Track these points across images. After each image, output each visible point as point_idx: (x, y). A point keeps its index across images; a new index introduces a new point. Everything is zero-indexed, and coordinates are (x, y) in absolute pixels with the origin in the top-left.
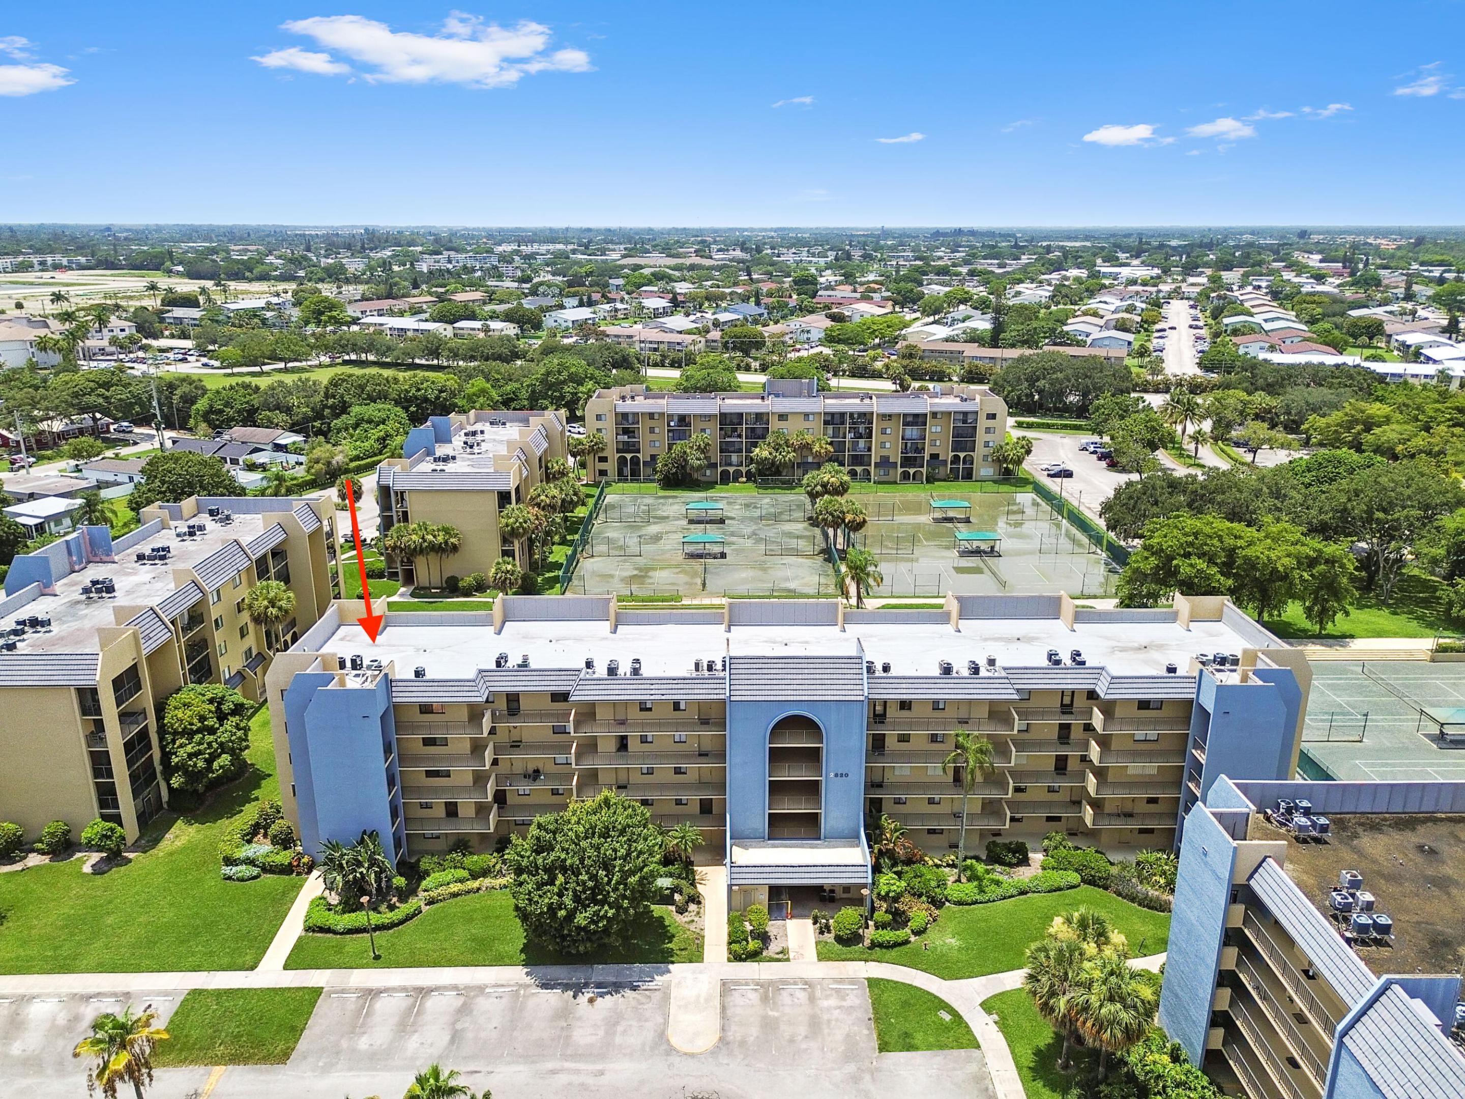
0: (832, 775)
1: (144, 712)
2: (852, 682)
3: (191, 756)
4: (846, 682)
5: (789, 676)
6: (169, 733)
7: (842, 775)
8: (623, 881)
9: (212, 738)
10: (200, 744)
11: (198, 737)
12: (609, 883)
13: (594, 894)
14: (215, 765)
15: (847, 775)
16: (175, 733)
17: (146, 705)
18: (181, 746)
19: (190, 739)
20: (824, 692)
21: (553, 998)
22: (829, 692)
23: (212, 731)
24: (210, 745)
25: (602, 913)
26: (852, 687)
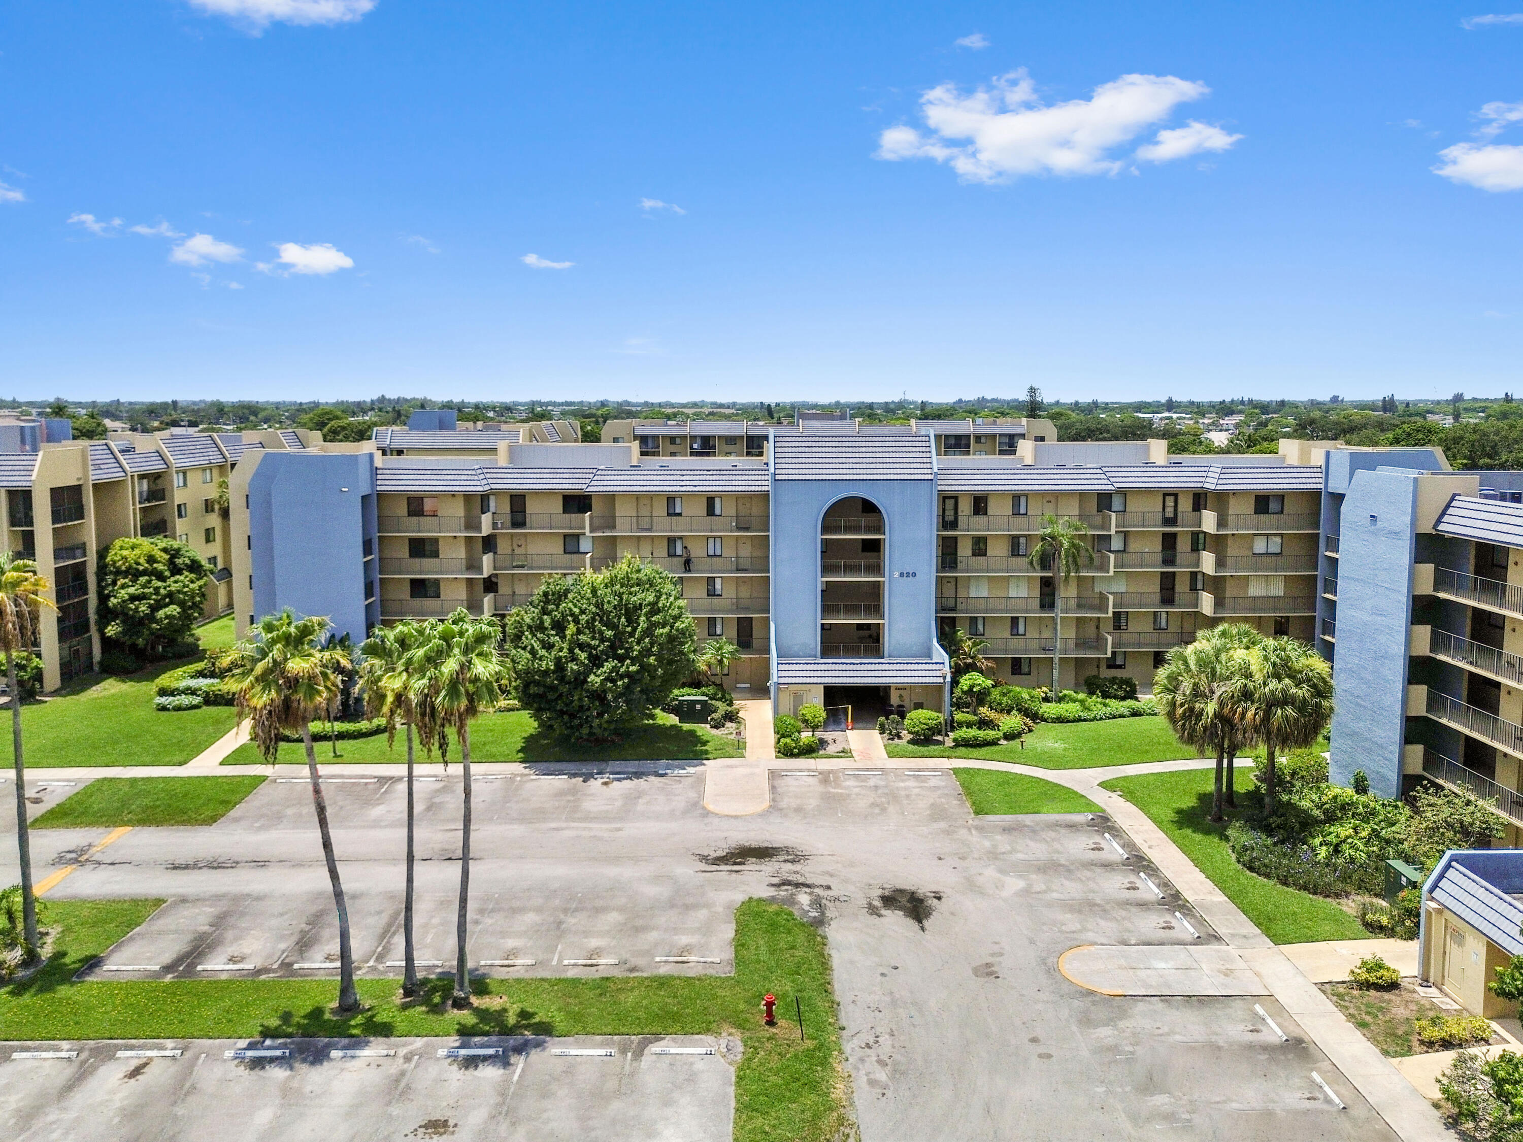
0: (897, 575)
1: (83, 547)
2: (918, 460)
3: (133, 598)
4: (912, 460)
5: (844, 455)
6: (111, 573)
7: (908, 575)
8: (648, 632)
9: (160, 584)
10: (144, 587)
11: (143, 579)
12: (632, 634)
13: (613, 647)
14: (161, 614)
15: (914, 575)
16: (118, 573)
17: (86, 539)
18: (123, 587)
19: (134, 581)
20: (885, 471)
21: (559, 782)
22: (892, 471)
23: (161, 577)
24: (157, 589)
25: (622, 670)
26: (918, 466)
